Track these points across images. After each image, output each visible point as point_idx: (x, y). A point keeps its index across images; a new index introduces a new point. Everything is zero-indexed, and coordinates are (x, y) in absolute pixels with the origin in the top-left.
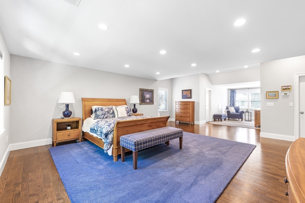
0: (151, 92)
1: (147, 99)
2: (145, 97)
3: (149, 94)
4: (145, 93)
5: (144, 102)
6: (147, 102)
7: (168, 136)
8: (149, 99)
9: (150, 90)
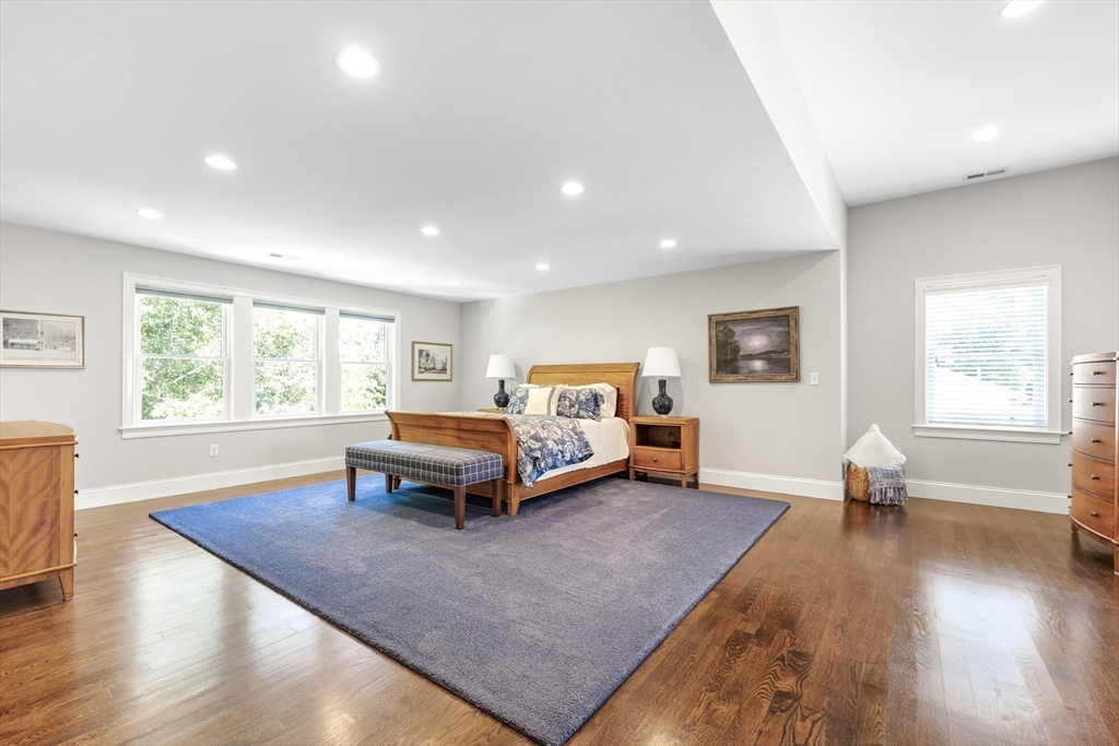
0: (785, 320)
1: (750, 357)
2: (736, 350)
3: (768, 334)
4: (738, 329)
5: (735, 371)
6: (753, 372)
7: (413, 463)
8: (764, 356)
9: (772, 314)
